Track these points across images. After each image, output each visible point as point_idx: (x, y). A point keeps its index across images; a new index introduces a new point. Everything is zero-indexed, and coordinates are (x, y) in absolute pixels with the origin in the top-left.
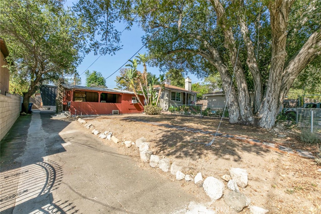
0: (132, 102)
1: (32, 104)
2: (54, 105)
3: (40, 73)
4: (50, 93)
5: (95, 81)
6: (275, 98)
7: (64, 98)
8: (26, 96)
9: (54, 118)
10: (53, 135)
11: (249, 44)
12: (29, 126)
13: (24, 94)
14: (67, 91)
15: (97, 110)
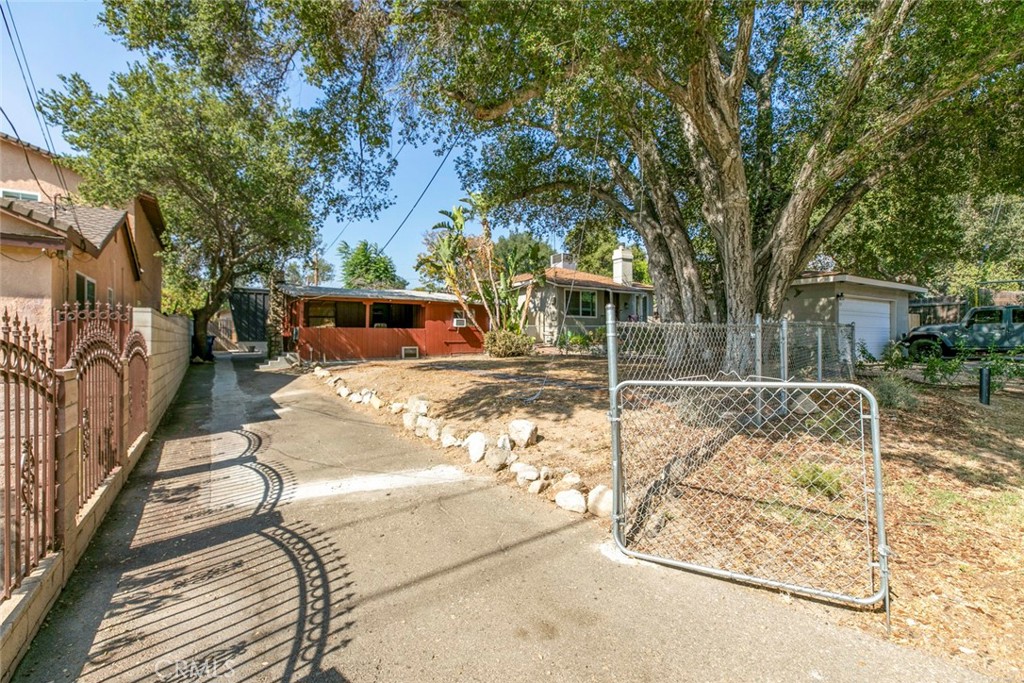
0: (455, 325)
1: (213, 338)
2: (264, 340)
3: (230, 262)
4: (252, 309)
5: (367, 271)
6: (742, 302)
7: (284, 320)
8: (202, 320)
9: (263, 368)
10: (259, 398)
11: (703, 166)
12: (213, 384)
13: (196, 313)
14: (290, 302)
15: (362, 348)
